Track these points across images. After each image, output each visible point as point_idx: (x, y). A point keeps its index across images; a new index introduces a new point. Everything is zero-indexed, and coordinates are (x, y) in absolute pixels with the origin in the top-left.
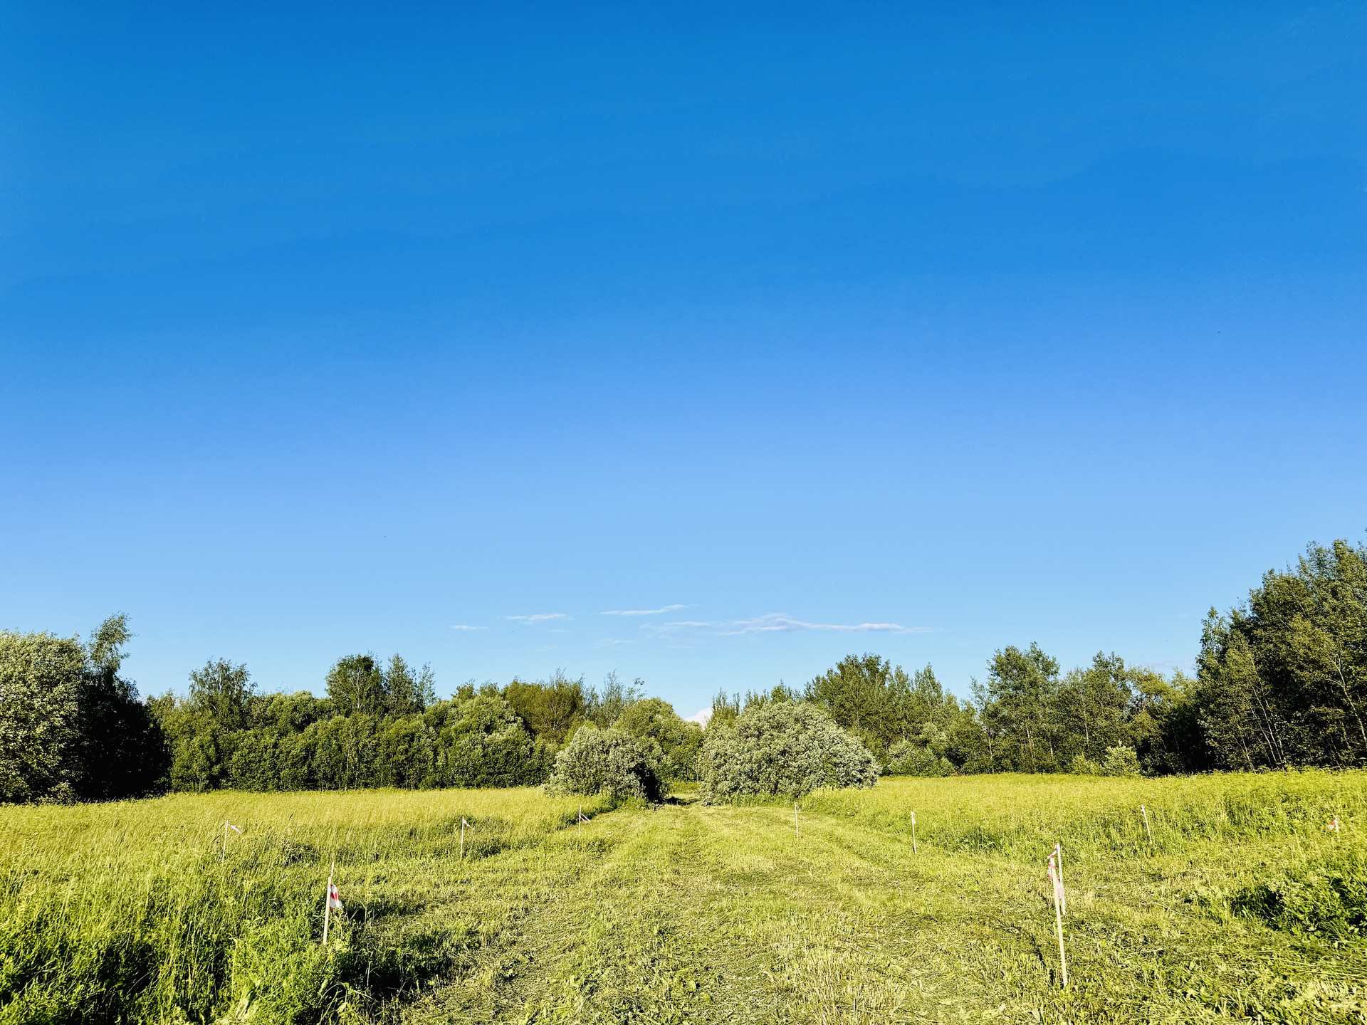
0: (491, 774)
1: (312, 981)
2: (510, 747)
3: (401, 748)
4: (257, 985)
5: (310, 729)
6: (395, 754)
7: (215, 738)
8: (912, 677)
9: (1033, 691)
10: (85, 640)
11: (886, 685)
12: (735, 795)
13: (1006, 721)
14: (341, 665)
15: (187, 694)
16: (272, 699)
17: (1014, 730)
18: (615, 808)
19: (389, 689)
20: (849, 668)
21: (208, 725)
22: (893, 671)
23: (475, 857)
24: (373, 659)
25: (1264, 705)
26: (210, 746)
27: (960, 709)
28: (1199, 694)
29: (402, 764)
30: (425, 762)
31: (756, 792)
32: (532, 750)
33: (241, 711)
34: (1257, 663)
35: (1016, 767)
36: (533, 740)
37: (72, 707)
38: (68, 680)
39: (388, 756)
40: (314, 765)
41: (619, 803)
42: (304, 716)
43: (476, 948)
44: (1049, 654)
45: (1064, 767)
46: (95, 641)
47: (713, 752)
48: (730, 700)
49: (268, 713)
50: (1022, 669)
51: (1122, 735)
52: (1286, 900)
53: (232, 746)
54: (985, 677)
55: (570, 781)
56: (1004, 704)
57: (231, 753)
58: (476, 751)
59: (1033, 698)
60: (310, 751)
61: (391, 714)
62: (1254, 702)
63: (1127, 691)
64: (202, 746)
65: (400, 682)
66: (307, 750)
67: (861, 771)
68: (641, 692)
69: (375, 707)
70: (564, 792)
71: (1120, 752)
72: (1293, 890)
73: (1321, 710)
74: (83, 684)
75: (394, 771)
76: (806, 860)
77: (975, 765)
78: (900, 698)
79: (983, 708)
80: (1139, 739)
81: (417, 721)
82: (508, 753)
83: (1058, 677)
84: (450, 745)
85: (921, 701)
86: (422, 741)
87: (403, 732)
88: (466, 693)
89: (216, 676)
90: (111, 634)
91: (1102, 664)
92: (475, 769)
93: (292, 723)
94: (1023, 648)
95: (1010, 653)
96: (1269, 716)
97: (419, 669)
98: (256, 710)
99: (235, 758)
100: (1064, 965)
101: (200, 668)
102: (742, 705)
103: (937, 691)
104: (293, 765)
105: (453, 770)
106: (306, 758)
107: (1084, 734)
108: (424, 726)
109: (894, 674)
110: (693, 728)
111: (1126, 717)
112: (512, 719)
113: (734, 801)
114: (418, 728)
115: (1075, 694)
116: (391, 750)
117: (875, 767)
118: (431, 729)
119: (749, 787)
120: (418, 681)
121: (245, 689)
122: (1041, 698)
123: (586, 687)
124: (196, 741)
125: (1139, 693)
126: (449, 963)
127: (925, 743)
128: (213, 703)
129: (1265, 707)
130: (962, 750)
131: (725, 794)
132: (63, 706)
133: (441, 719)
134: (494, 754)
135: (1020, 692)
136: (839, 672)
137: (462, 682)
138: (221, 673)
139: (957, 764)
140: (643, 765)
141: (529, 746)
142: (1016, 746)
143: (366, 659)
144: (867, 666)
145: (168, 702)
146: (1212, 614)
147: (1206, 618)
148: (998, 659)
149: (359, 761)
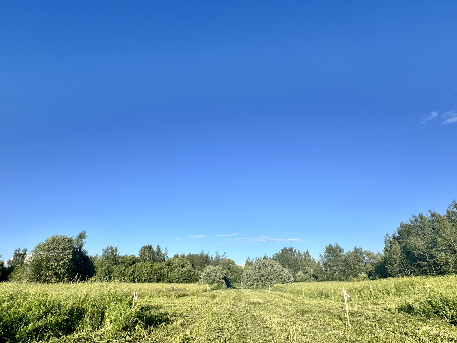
0: (183, 280)
1: (128, 318)
2: (188, 272)
3: (159, 272)
4: (113, 319)
5: (134, 265)
6: (157, 273)
7: (108, 268)
8: (303, 253)
9: (337, 257)
10: (75, 238)
11: (295, 256)
12: (252, 286)
13: (329, 266)
14: (143, 247)
15: (101, 255)
16: (124, 257)
17: (332, 269)
18: (218, 289)
19: (156, 255)
20: (285, 251)
21: (106, 264)
22: (297, 251)
23: (177, 297)
24: (152, 246)
25: (404, 261)
26: (106, 270)
27: (316, 263)
28: (385, 258)
29: (159, 276)
30: (165, 276)
31: (258, 285)
32: (194, 273)
33: (116, 260)
34: (401, 249)
35: (333, 280)
36: (195, 270)
37: (70, 256)
38: (70, 249)
39: (155, 274)
40: (135, 276)
41: (219, 287)
42: (132, 262)
43: (176, 317)
44: (341, 246)
45: (347, 279)
46: (77, 238)
47: (246, 274)
48: (251, 260)
49: (123, 261)
50: (334, 251)
51: (363, 271)
52: (415, 307)
53: (113, 270)
54: (323, 253)
55: (205, 281)
56: (329, 261)
57: (112, 272)
58: (179, 273)
59: (337, 259)
60: (134, 272)
61: (156, 262)
62: (401, 260)
63: (364, 257)
64: (104, 270)
65: (159, 252)
66: (133, 272)
67: (288, 280)
68: (226, 256)
69: (152, 260)
70: (203, 284)
71: (363, 275)
72: (416, 304)
73: (420, 262)
74: (73, 250)
75: (157, 278)
76: (272, 300)
77: (321, 279)
78: (299, 260)
79: (323, 262)
80: (368, 272)
81: (163, 264)
82: (188, 274)
83: (344, 253)
84: (172, 271)
85: (305, 260)
86: (164, 270)
87: (159, 267)
88: (176, 256)
89: (109, 250)
90: (82, 236)
91: (356, 249)
92: (179, 278)
93: (129, 264)
94: (334, 245)
95: (330, 246)
96: (405, 264)
97: (164, 249)
98: (120, 260)
99: (113, 274)
100: (349, 322)
101: (105, 248)
102: (254, 261)
103: (310, 258)
104: (129, 275)
105: (173, 278)
106: (132, 274)
107: (352, 270)
108: (165, 265)
109: (297, 253)
110: (240, 268)
111: (364, 265)
112: (189, 264)
113: (252, 288)
114: (163, 266)
115: (349, 258)
116: (156, 272)
117: (292, 279)
118: (167, 266)
119: (256, 284)
120: (163, 252)
121: (117, 254)
122: (339, 259)
123: (210, 255)
124: (103, 269)
125: (367, 258)
126: (168, 320)
127: (307, 273)
128: (108, 258)
129: (404, 262)
130: (317, 274)
131: (249, 286)
132: (68, 256)
133: (169, 264)
134: (184, 274)
135: (333, 258)
136: (282, 252)
137: (175, 253)
138: (111, 249)
139: (316, 279)
140: (225, 277)
141: (194, 272)
142: (332, 274)
143: (150, 246)
144: (290, 250)
145: (96, 257)
146: (387, 235)
147: (386, 236)
148: (327, 248)
149: (147, 275)
